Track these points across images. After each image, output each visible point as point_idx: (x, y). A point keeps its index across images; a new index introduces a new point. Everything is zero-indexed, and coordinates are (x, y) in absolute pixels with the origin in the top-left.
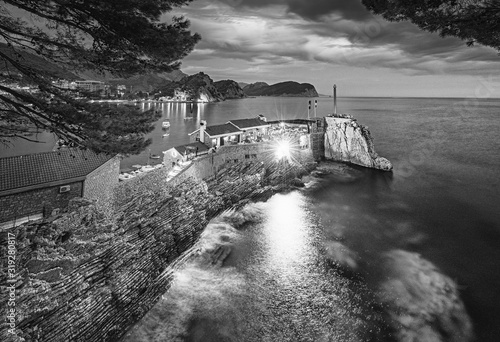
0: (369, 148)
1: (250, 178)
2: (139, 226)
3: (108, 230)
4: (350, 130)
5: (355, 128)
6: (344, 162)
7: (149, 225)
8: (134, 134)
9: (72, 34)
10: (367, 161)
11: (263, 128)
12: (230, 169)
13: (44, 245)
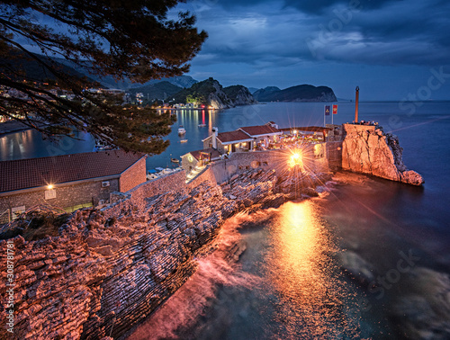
0: (396, 160)
1: (262, 185)
2: (166, 220)
3: (142, 220)
4: (373, 138)
5: (380, 137)
6: (364, 174)
7: (174, 220)
8: (154, 136)
9: (91, 39)
10: (392, 174)
11: (275, 136)
12: (242, 175)
13: (96, 227)
